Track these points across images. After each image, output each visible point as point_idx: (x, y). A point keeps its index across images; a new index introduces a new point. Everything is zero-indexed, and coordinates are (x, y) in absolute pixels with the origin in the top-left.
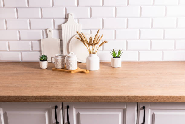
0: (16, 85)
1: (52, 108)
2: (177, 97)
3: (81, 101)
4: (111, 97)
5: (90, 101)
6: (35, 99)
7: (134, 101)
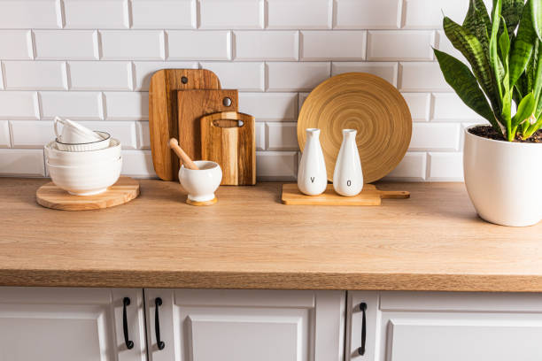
0: (18, 239)
1: (116, 304)
2: (449, 278)
3: (192, 285)
4: (271, 275)
5: (215, 286)
6: (68, 279)
7: (334, 287)
